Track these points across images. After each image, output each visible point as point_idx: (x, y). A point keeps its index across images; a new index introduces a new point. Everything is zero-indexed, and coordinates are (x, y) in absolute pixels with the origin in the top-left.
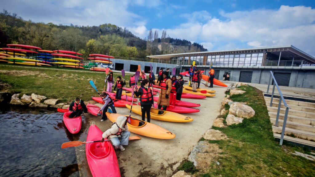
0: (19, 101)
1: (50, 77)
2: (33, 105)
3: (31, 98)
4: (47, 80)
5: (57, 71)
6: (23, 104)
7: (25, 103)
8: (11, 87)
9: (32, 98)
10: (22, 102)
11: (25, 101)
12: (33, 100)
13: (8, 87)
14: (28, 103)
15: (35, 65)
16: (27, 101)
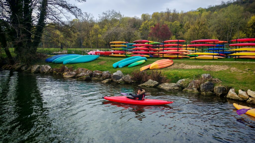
0: (237, 96)
1: (245, 72)
2: (251, 101)
3: (247, 94)
4: (244, 74)
5: (243, 64)
6: (241, 99)
7: (242, 98)
8: (221, 82)
9: (249, 94)
10: (239, 97)
11: (242, 97)
12: (250, 96)
13: (220, 82)
14: (245, 99)
15: (213, 58)
16: (245, 96)
